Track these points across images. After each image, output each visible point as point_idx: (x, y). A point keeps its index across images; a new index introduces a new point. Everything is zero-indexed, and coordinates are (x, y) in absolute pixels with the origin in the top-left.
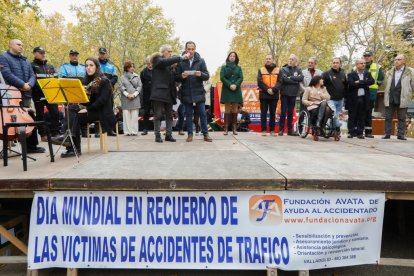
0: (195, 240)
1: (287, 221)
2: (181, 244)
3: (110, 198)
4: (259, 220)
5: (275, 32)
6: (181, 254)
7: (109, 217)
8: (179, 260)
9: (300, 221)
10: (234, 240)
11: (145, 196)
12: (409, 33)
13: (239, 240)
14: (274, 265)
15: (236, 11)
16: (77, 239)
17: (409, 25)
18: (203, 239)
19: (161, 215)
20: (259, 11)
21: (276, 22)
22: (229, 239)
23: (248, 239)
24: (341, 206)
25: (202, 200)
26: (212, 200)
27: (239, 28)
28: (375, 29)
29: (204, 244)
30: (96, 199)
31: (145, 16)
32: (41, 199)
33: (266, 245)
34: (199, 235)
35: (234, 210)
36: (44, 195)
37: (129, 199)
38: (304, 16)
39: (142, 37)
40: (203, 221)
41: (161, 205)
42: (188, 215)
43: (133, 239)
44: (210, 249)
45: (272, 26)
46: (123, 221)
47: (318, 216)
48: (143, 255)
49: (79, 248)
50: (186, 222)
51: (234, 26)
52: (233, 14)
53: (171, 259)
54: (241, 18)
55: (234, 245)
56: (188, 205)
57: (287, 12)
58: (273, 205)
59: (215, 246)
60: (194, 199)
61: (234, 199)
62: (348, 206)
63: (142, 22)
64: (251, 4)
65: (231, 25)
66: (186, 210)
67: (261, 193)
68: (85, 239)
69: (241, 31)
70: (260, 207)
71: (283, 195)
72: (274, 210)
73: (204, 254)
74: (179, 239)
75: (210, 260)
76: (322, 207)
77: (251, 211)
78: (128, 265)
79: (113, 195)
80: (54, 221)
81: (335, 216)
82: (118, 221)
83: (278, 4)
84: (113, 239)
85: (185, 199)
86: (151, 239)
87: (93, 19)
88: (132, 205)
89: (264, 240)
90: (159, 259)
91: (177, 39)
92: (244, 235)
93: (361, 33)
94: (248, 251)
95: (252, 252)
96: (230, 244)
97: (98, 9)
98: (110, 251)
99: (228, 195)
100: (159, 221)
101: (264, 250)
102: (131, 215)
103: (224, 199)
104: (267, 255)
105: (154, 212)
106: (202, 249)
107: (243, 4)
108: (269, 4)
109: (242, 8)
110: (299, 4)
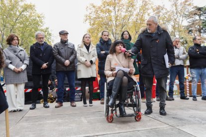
5: (116, 26)
12: (190, 31)
15: (90, 11)
17: (190, 26)
20: (105, 12)
21: (117, 20)
27: (92, 22)
28: (174, 27)
31: (20, 9)
38: (133, 18)
39: (18, 25)
45: (114, 22)
51: (88, 21)
52: (88, 14)
54: (93, 16)
57: (123, 14)
64: (99, 8)
65: (86, 20)
69: (93, 24)
83: (117, 9)
91: (47, 29)
107: (94, 7)
108: (111, 8)
109: (94, 10)
110: (130, 9)
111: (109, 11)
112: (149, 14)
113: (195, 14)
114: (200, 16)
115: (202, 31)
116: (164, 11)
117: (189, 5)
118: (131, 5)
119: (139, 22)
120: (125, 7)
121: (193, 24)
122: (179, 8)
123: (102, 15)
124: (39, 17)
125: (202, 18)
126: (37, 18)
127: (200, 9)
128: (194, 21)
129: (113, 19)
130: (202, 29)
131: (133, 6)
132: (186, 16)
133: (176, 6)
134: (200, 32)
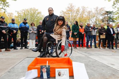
5: (72, 19)
12: (103, 21)
15: (61, 14)
17: (103, 19)
20: (67, 14)
21: (72, 17)
28: (96, 19)
38: (79, 16)
39: (35, 19)
57: (75, 14)
63: (36, 15)
64: (65, 12)
83: (72, 12)
87: (22, 14)
93: (93, 20)
97: (23, 12)
107: (63, 12)
108: (70, 12)
109: (63, 13)
110: (77, 12)
111: (69, 13)
112: (85, 14)
114: (108, 15)
116: (92, 13)
117: (103, 10)
119: (81, 17)
120: (75, 12)
121: (105, 18)
122: (98, 11)
123: (66, 15)
124: (43, 16)
125: (108, 16)
127: (107, 12)
128: (105, 17)
129: (71, 16)
130: (109, 20)
131: (79, 11)
132: (102, 15)
133: (97, 11)
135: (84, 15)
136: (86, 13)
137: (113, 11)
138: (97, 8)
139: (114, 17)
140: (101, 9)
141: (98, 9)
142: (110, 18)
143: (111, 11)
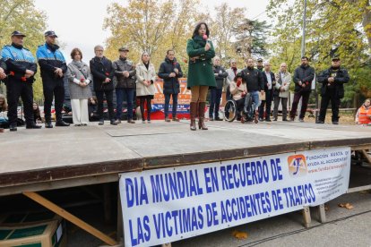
0: (257, 196)
1: (309, 172)
2: (249, 202)
3: (191, 172)
4: (295, 174)
5: (148, 37)
6: (250, 210)
7: (193, 189)
8: (250, 215)
9: (316, 171)
10: (282, 191)
11: (218, 165)
12: (239, 50)
13: (285, 190)
14: (308, 204)
15: (112, 14)
16: (168, 214)
17: (239, 43)
18: (262, 194)
19: (232, 181)
20: (133, 17)
21: (148, 28)
22: (279, 191)
23: (290, 189)
24: (333, 158)
25: (258, 163)
26: (265, 163)
27: (115, 30)
29: (264, 198)
30: (179, 174)
31: (11, 3)
32: (129, 180)
33: (301, 191)
34: (259, 192)
35: (279, 168)
36: (131, 176)
37: (206, 171)
38: (170, 27)
40: (261, 181)
41: (231, 172)
42: (250, 178)
43: (214, 205)
44: (268, 201)
45: (145, 31)
46: (204, 190)
47: (323, 166)
48: (224, 217)
49: (171, 222)
50: (250, 183)
52: (109, 16)
53: (244, 216)
55: (282, 195)
56: (249, 169)
58: (301, 162)
59: (270, 198)
60: (253, 164)
61: (278, 160)
62: (337, 157)
65: (107, 26)
66: (248, 173)
67: (293, 154)
68: (175, 213)
69: (117, 33)
70: (294, 164)
71: (306, 154)
72: (301, 165)
73: (265, 206)
74: (247, 198)
75: (270, 210)
76: (325, 160)
77: (290, 168)
78: (214, 228)
79: (193, 168)
80: (144, 201)
81: (332, 165)
82: (200, 192)
83: (149, 13)
84: (200, 208)
85: (247, 165)
86: (228, 202)
88: (209, 175)
89: (299, 188)
90: (236, 218)
92: (287, 187)
94: (291, 197)
95: (294, 198)
96: (280, 195)
98: (198, 220)
99: (274, 157)
100: (231, 186)
101: (301, 195)
102: (210, 185)
103: (272, 161)
104: (303, 198)
105: (227, 179)
106: (263, 202)
107: (118, 8)
108: (141, 12)
109: (117, 12)
110: (166, 15)
111: (139, 16)
112: (190, 24)
113: (245, 29)
114: (251, 31)
115: (252, 51)
117: (239, 16)
118: (168, 9)
119: (177, 33)
120: (160, 13)
121: (242, 41)
122: (227, 19)
125: (253, 35)
126: (36, 18)
127: (251, 23)
128: (243, 37)
129: (144, 27)
130: (252, 48)
131: (170, 12)
132: (236, 30)
133: (223, 15)
134: (250, 52)
135: (187, 27)
136: (192, 20)
137: (264, 22)
138: (225, 8)
139: (266, 41)
140: (236, 11)
141: (228, 11)
142: (256, 42)
143: (260, 21)
